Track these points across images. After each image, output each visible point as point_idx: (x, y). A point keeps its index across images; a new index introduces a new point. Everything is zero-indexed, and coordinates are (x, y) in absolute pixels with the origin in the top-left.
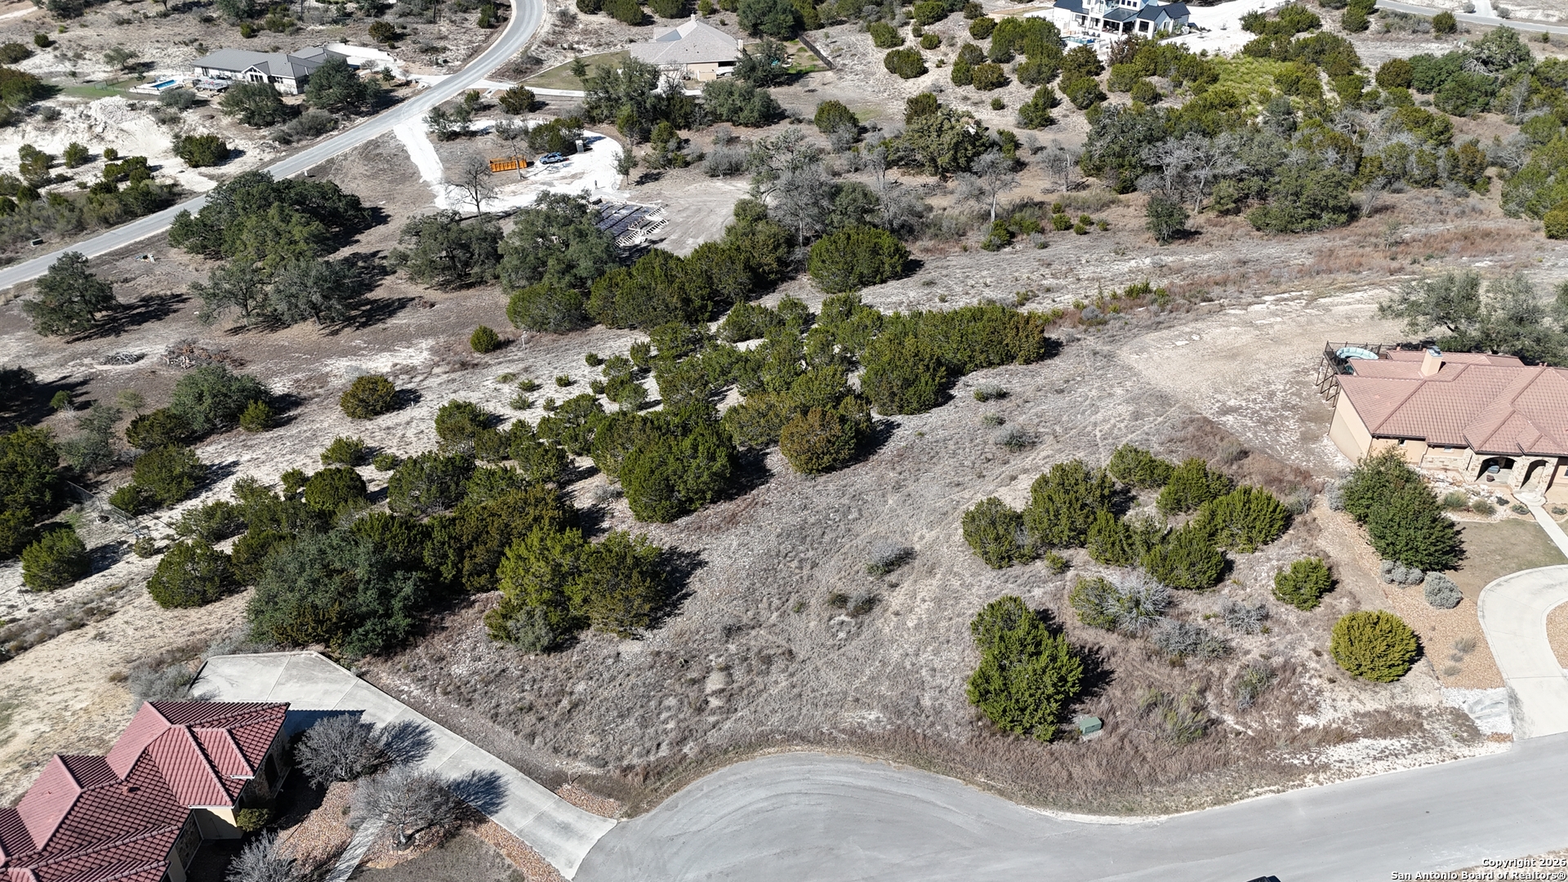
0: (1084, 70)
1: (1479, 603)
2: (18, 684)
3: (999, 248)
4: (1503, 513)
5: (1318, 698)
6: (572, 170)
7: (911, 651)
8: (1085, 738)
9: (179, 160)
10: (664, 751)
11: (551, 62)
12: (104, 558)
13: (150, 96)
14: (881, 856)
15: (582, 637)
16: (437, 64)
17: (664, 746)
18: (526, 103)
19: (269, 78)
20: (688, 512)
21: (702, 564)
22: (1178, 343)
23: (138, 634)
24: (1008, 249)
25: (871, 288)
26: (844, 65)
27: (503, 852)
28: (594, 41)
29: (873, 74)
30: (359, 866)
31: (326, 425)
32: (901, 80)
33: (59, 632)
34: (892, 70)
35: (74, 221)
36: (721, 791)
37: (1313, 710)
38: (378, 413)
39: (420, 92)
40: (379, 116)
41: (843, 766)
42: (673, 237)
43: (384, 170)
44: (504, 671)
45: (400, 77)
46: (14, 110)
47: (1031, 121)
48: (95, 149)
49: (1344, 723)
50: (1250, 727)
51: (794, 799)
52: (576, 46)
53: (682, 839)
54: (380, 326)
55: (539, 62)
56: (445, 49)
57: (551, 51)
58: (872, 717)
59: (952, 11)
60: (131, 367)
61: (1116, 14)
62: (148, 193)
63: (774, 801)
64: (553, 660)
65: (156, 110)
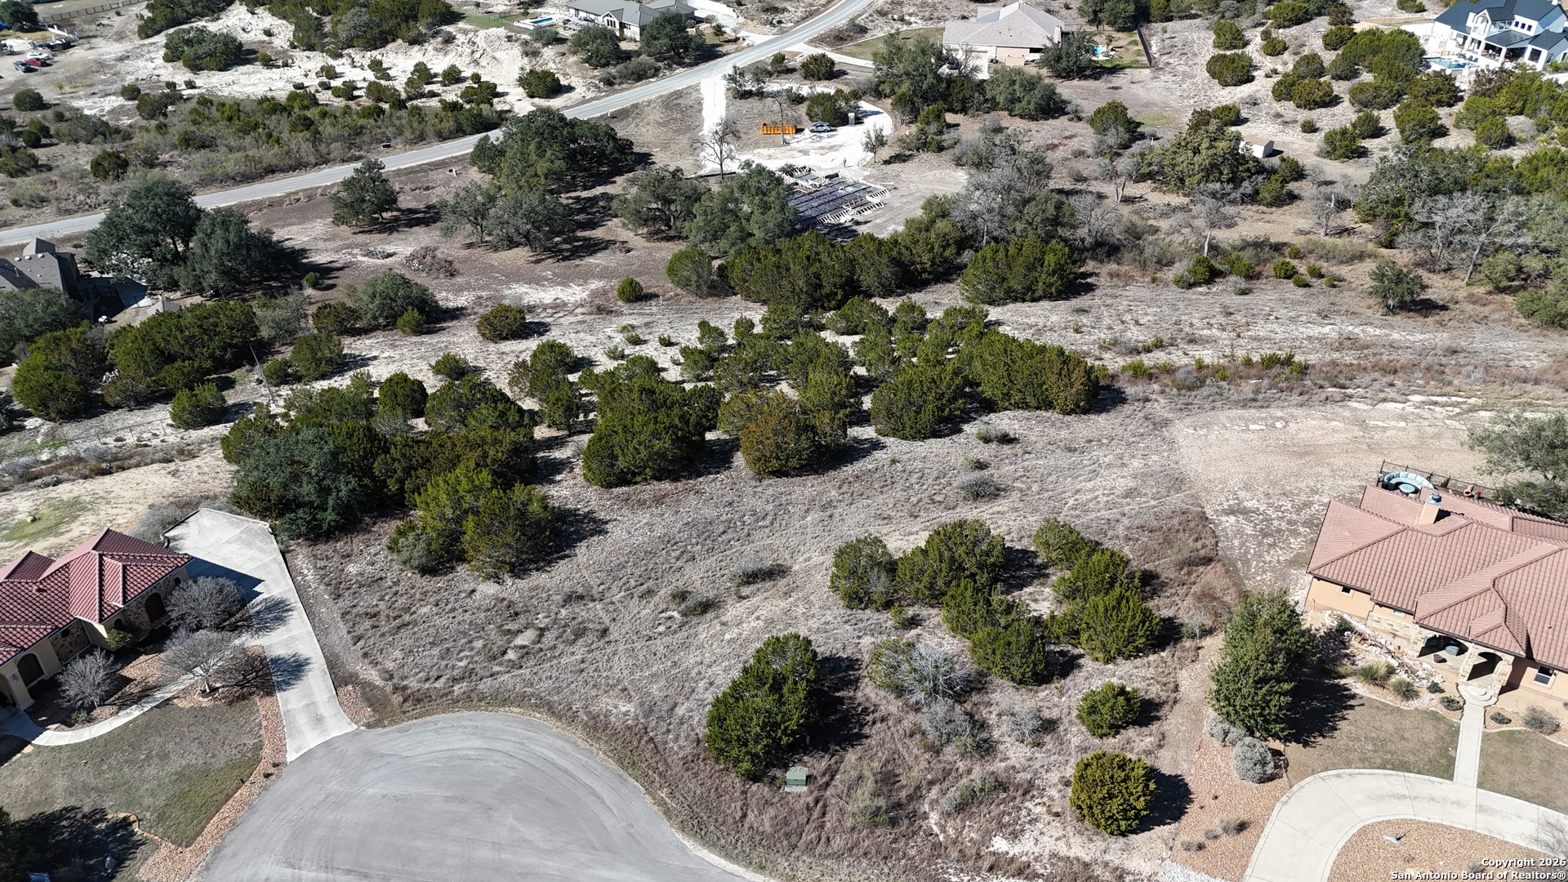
0: (1433, 99)
1: (1295, 788)
2: (101, 494)
3: (1191, 286)
4: (1427, 701)
5: (1027, 826)
6: (833, 141)
7: (707, 661)
8: (787, 789)
9: (521, 89)
10: (439, 684)
11: (875, 32)
12: (237, 412)
13: (525, 31)
14: (523, 829)
15: (459, 569)
16: (771, 23)
17: (443, 680)
18: (823, 70)
19: (621, 24)
20: (628, 483)
21: (603, 532)
22: (1252, 427)
23: (200, 477)
24: (1203, 289)
25: (1019, 304)
26: (1168, 63)
27: (264, 723)
28: (927, 14)
29: (1192, 77)
30: (169, 699)
31: (461, 339)
32: (1219, 87)
33: (153, 462)
34: (1213, 75)
35: (418, 133)
36: (450, 730)
37: (1015, 836)
38: (506, 338)
39: (743, 49)
40: (697, 68)
41: (559, 743)
42: (878, 221)
43: (675, 120)
44: (381, 579)
45: (729, 33)
46: (424, 31)
47: (1335, 150)
48: (467, 72)
49: (1036, 860)
50: (945, 832)
51: (498, 757)
52: (907, 18)
53: (390, 759)
54: (577, 262)
55: (863, 30)
56: (784, 10)
57: (881, 21)
58: (624, 709)
59: (1319, 14)
60: (380, 262)
61: (1504, 38)
62: (480, 115)
63: (482, 753)
64: (424, 582)
65: (526, 43)
